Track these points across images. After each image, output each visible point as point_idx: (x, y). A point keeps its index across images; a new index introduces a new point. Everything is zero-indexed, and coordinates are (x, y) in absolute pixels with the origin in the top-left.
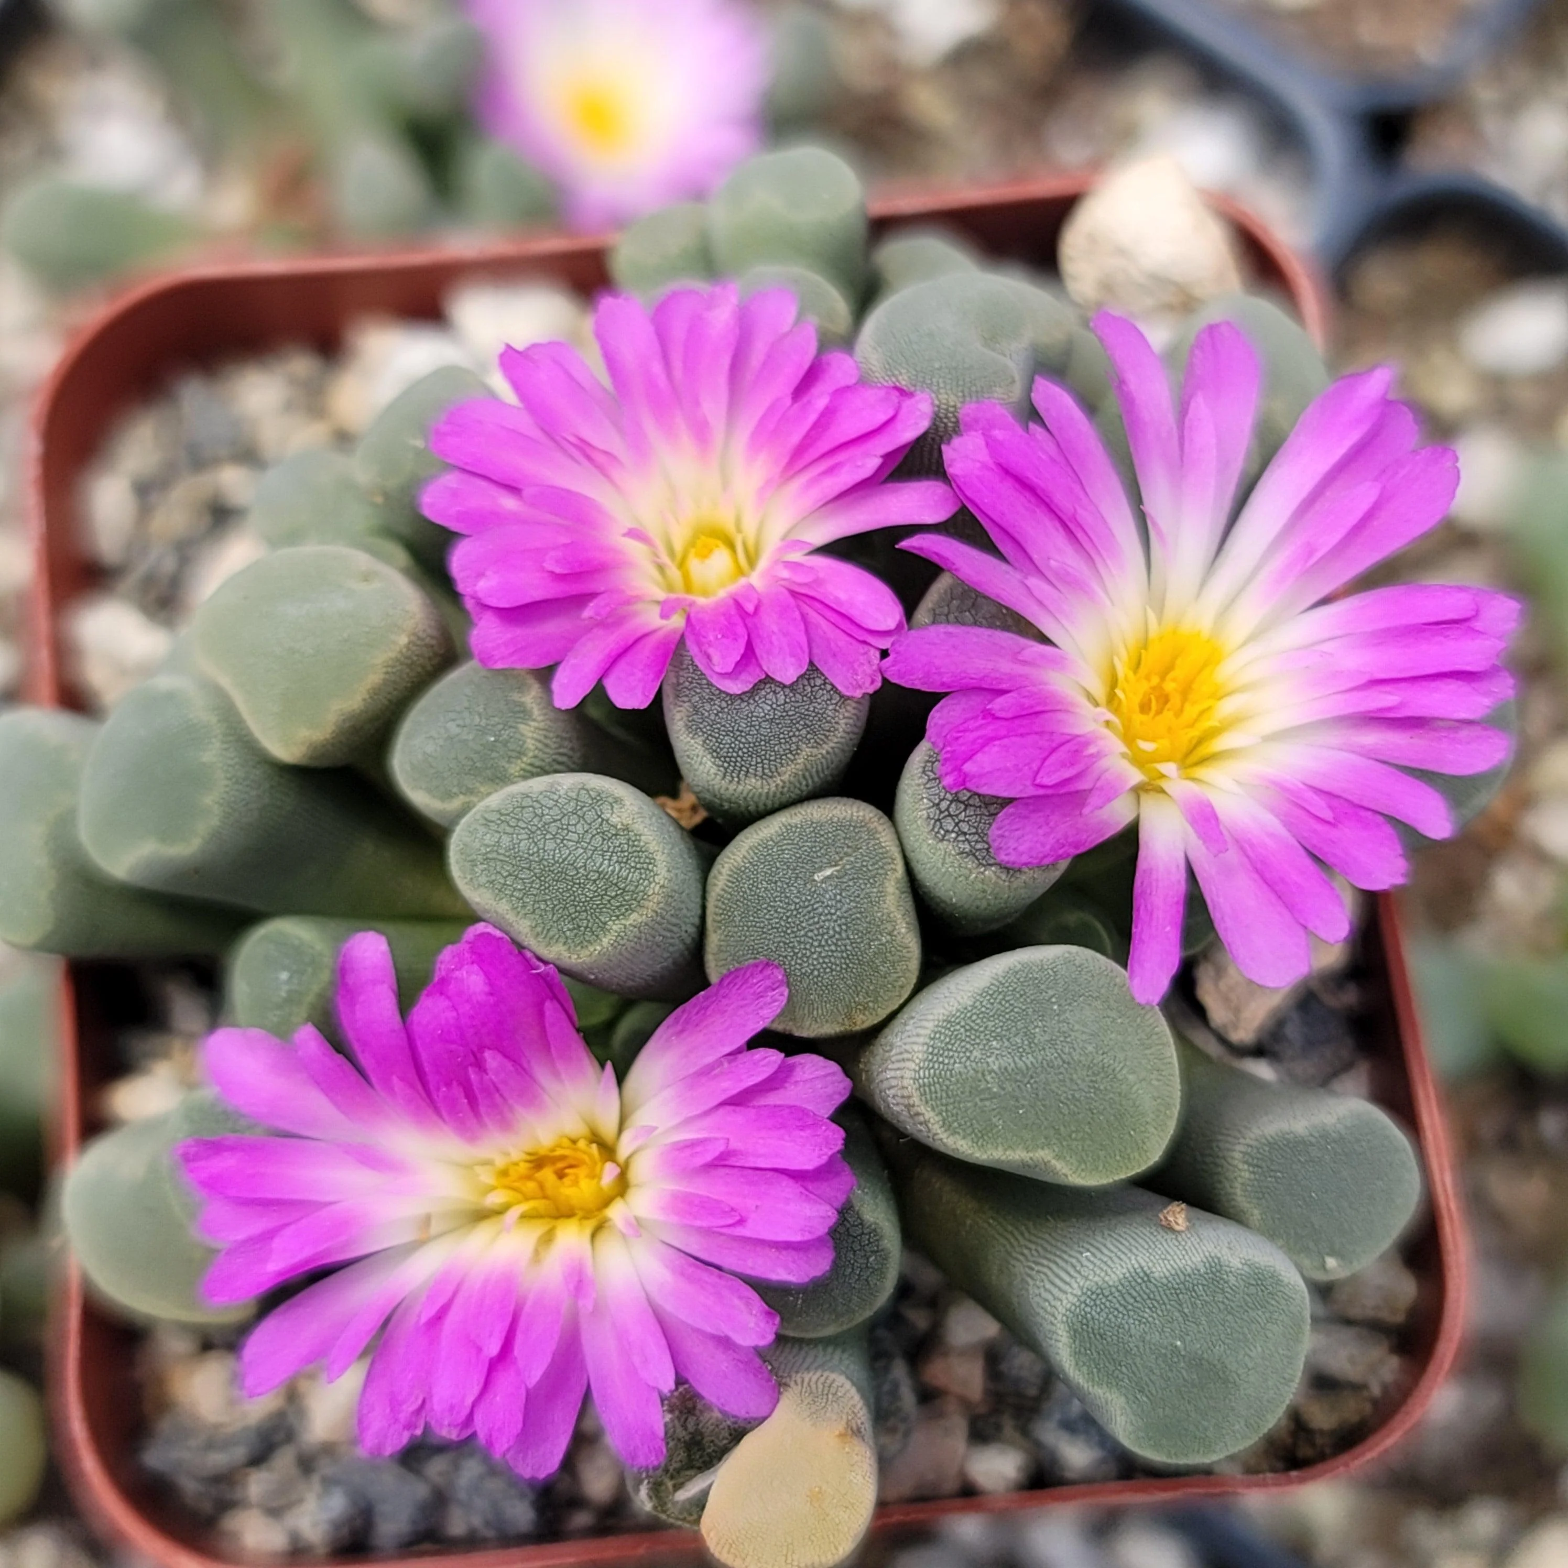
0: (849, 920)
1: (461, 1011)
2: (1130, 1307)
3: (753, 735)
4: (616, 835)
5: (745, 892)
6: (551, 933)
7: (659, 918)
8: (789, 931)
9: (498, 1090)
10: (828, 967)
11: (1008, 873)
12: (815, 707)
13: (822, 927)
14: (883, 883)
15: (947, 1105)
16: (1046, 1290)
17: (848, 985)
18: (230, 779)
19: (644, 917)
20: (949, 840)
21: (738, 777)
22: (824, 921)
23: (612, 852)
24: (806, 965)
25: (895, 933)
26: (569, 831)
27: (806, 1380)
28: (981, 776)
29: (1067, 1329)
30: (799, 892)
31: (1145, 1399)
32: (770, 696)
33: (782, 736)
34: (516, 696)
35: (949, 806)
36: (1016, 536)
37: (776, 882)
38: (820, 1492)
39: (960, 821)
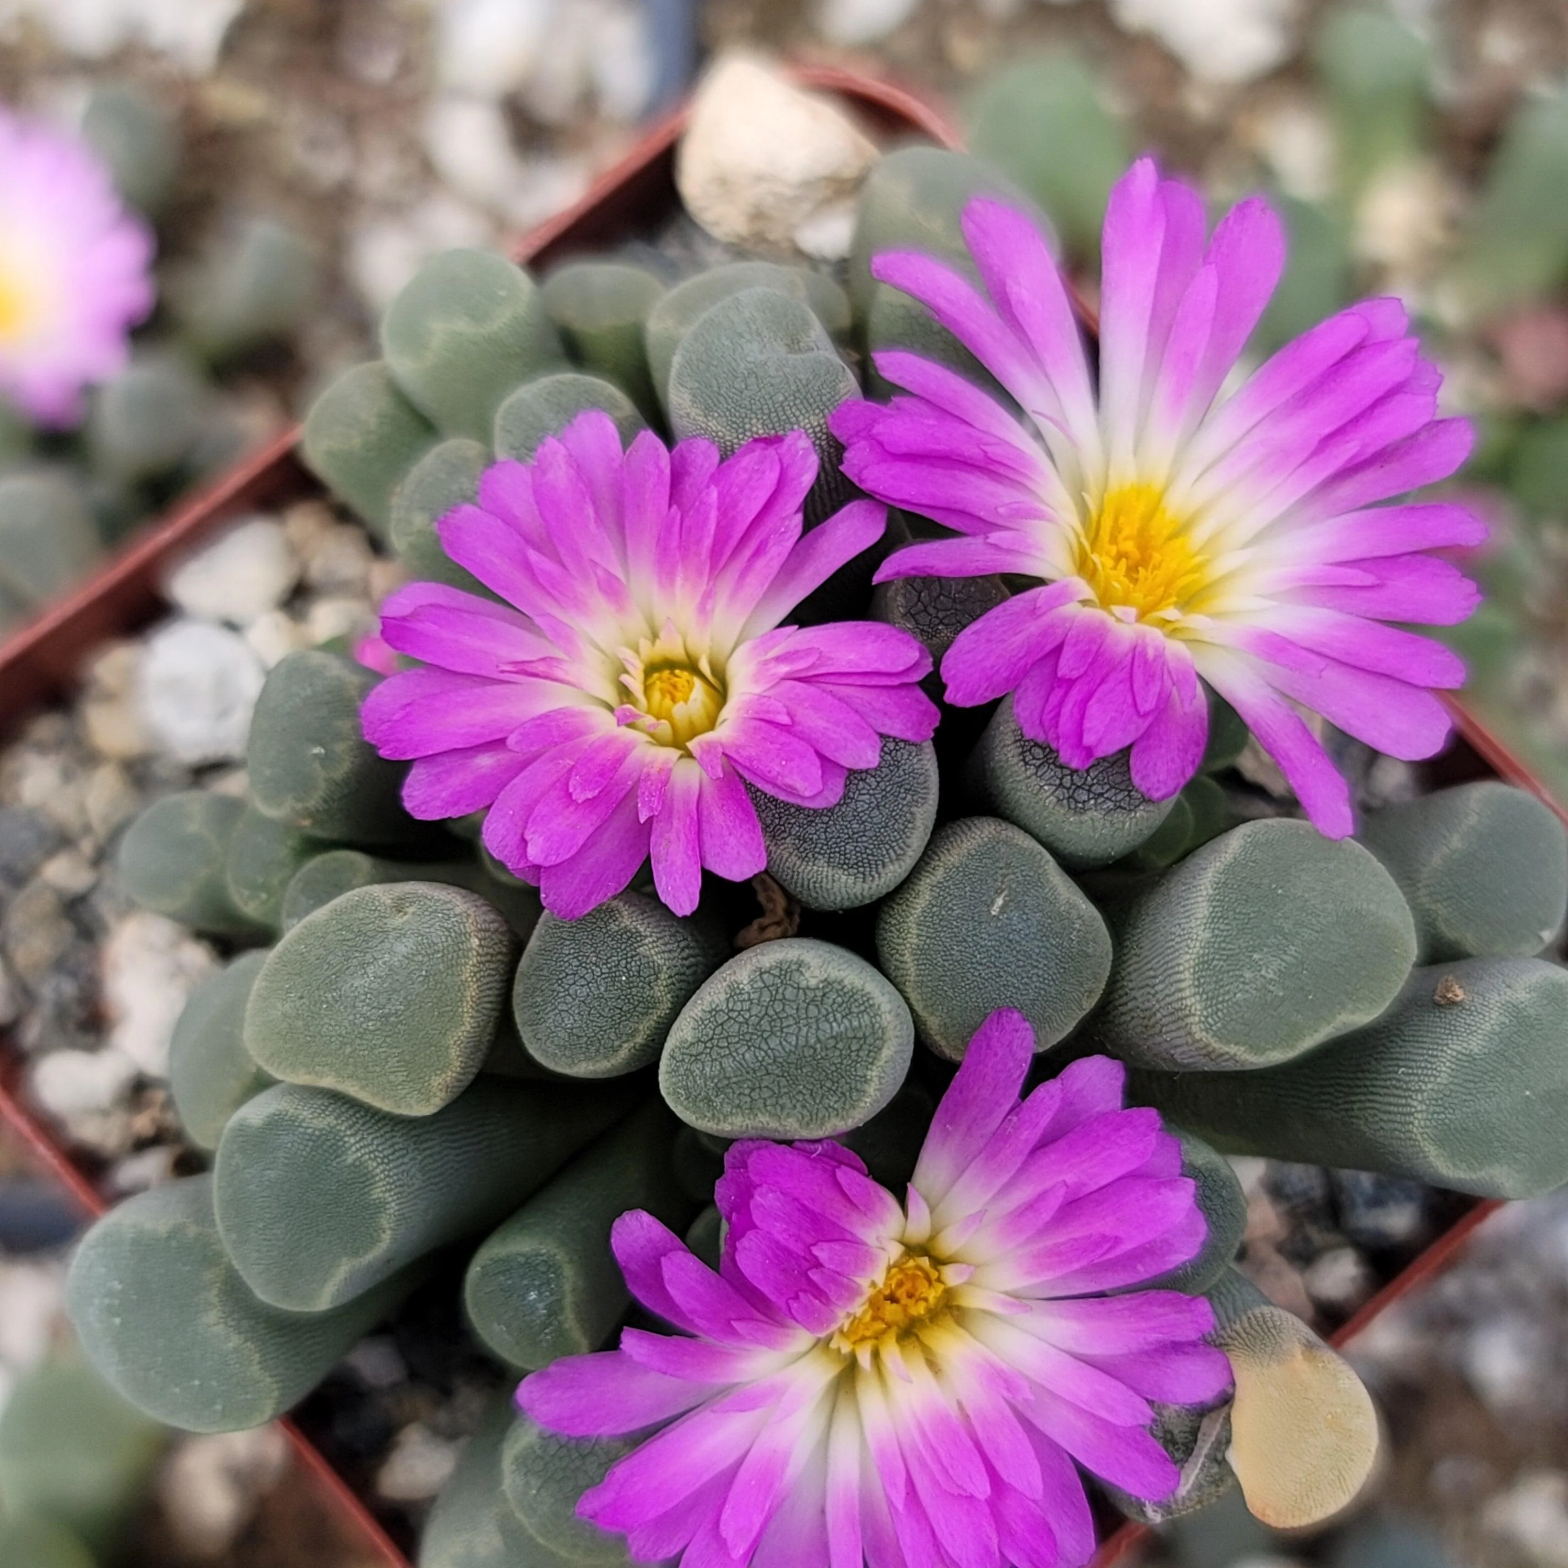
0: (1044, 930)
2: (1474, 1091)
4: (824, 995)
5: (943, 966)
6: (820, 1115)
10: (1049, 980)
12: (904, 770)
13: (1027, 951)
14: (1048, 879)
16: (1385, 1122)
17: (1072, 984)
20: (1090, 809)
21: (877, 872)
22: (1025, 945)
23: (833, 1011)
24: (1031, 991)
25: (1080, 913)
26: (781, 1019)
29: (1432, 1143)
30: (989, 935)
31: (1522, 1155)
32: (861, 784)
33: (894, 814)
35: (1072, 780)
36: (957, 506)
37: (964, 940)
38: (1335, 1416)
39: (1091, 786)
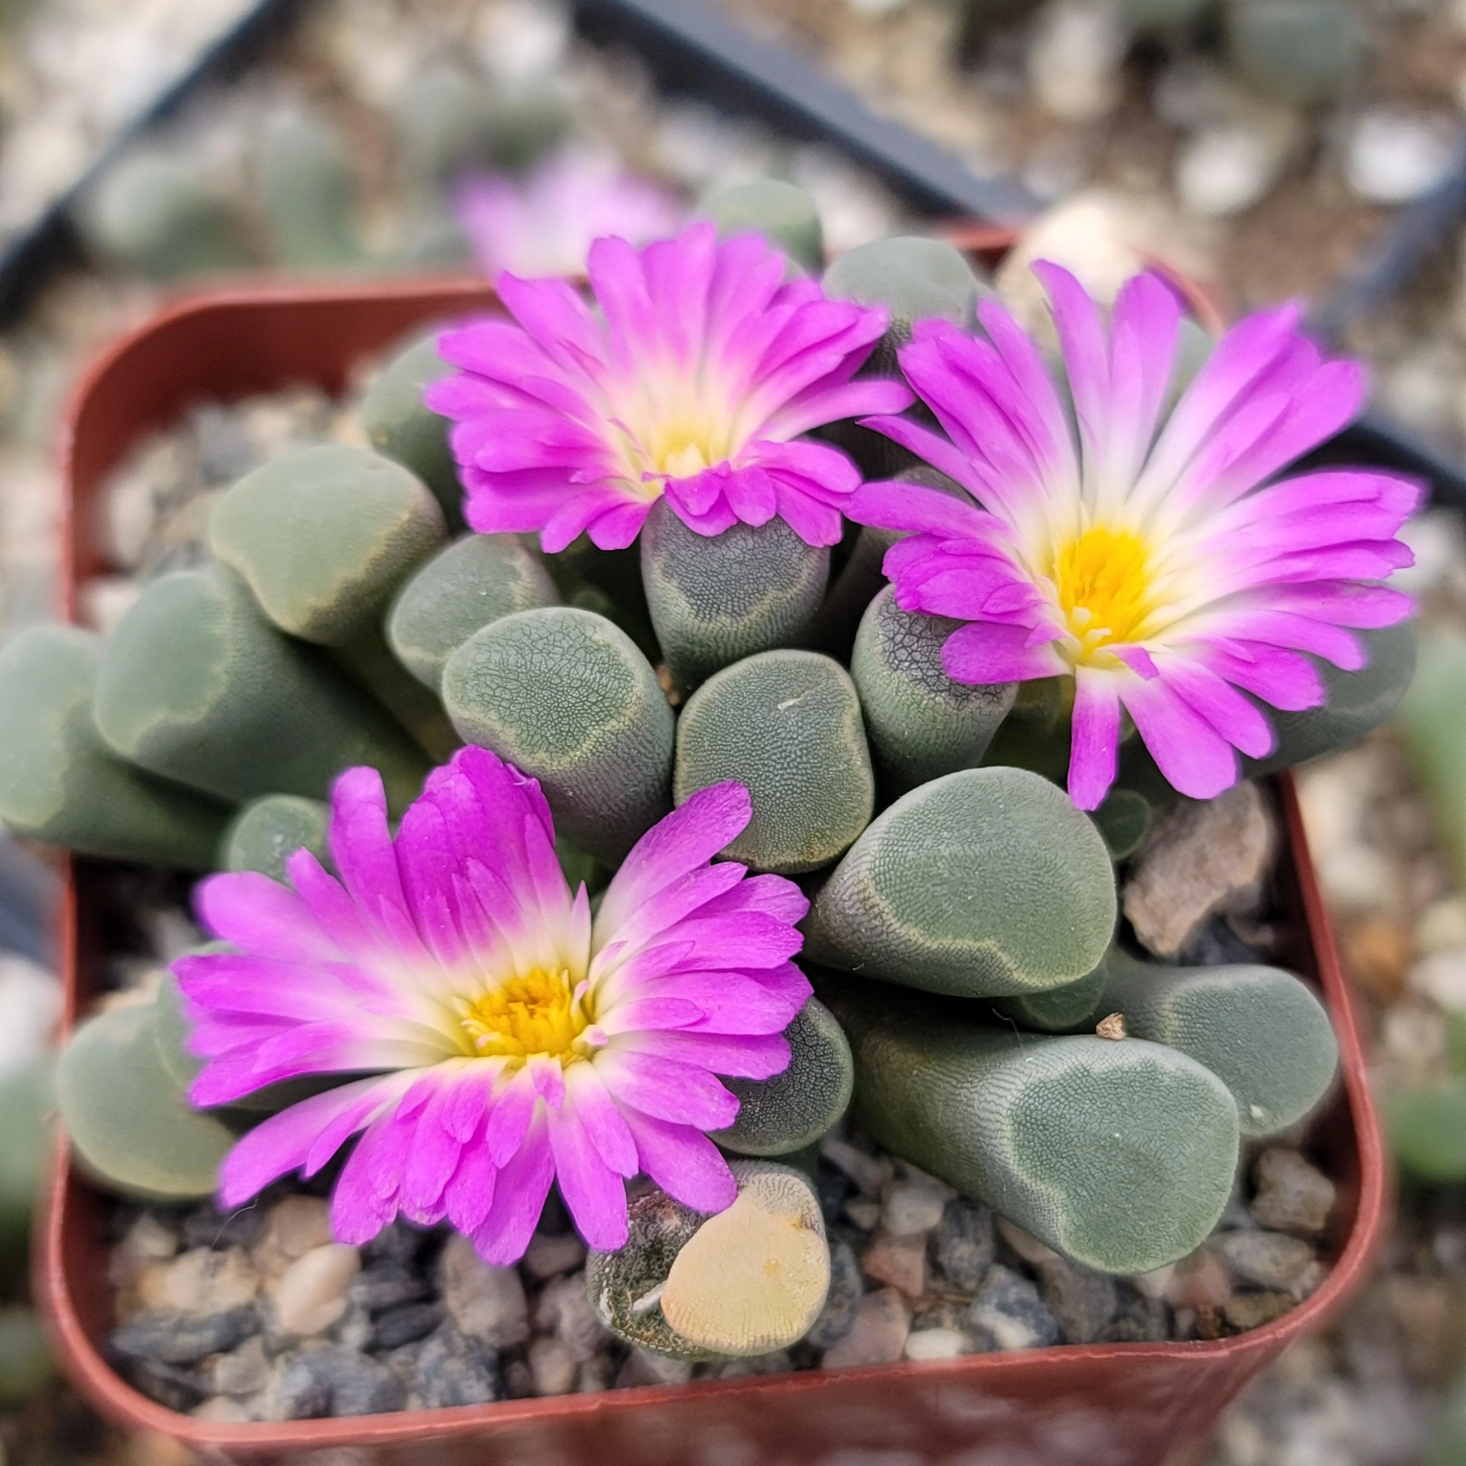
0: (809, 745)
1: (448, 818)
2: (1071, 1099)
3: (724, 575)
4: (598, 650)
5: (714, 719)
6: (535, 740)
7: (635, 729)
8: (754, 754)
9: (479, 900)
10: (789, 789)
11: (957, 700)
12: (781, 554)
13: (785, 751)
14: (841, 715)
15: (900, 891)
16: (990, 1093)
17: (807, 809)
18: (238, 651)
19: (621, 724)
20: (902, 669)
21: (710, 614)
22: (787, 745)
23: (594, 664)
24: (769, 787)
25: (852, 762)
26: (554, 646)
27: (763, 1180)
28: (934, 598)
29: (1012, 1122)
30: (763, 718)
31: (1085, 1193)
32: (742, 542)
33: (750, 577)
34: (506, 561)
35: (903, 639)
36: (964, 424)
37: (742, 710)
38: (776, 1265)
39: (913, 651)
